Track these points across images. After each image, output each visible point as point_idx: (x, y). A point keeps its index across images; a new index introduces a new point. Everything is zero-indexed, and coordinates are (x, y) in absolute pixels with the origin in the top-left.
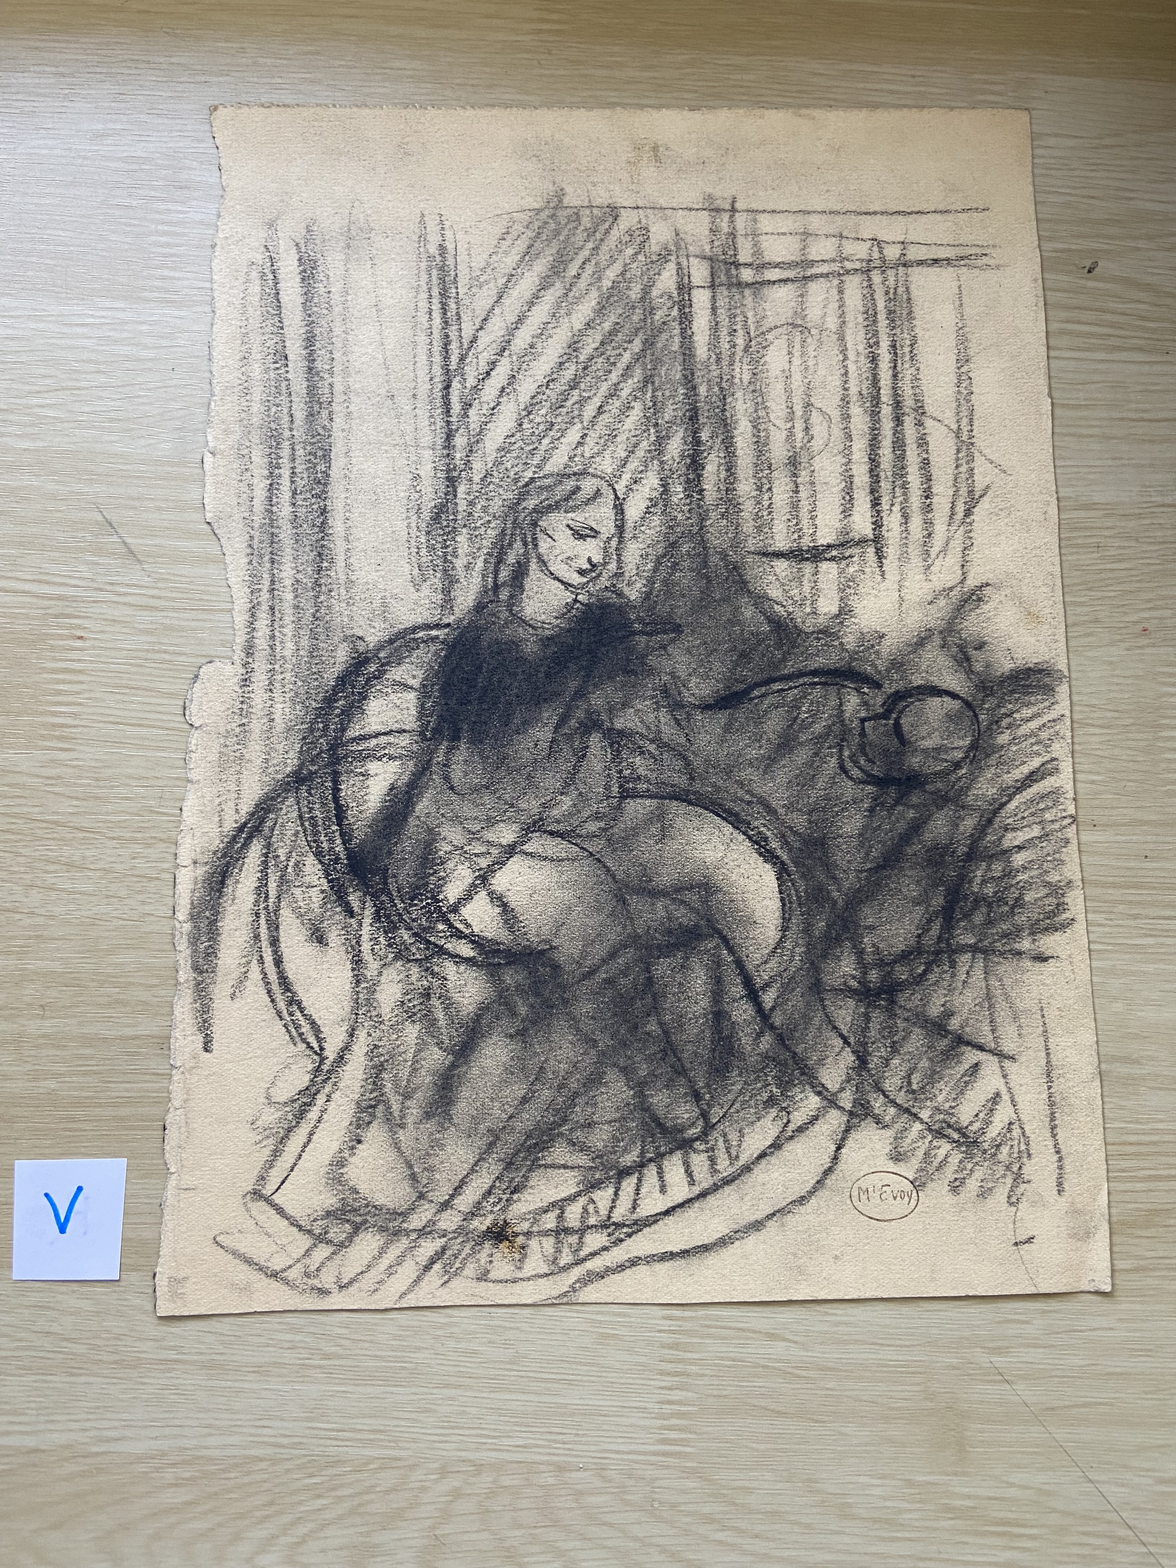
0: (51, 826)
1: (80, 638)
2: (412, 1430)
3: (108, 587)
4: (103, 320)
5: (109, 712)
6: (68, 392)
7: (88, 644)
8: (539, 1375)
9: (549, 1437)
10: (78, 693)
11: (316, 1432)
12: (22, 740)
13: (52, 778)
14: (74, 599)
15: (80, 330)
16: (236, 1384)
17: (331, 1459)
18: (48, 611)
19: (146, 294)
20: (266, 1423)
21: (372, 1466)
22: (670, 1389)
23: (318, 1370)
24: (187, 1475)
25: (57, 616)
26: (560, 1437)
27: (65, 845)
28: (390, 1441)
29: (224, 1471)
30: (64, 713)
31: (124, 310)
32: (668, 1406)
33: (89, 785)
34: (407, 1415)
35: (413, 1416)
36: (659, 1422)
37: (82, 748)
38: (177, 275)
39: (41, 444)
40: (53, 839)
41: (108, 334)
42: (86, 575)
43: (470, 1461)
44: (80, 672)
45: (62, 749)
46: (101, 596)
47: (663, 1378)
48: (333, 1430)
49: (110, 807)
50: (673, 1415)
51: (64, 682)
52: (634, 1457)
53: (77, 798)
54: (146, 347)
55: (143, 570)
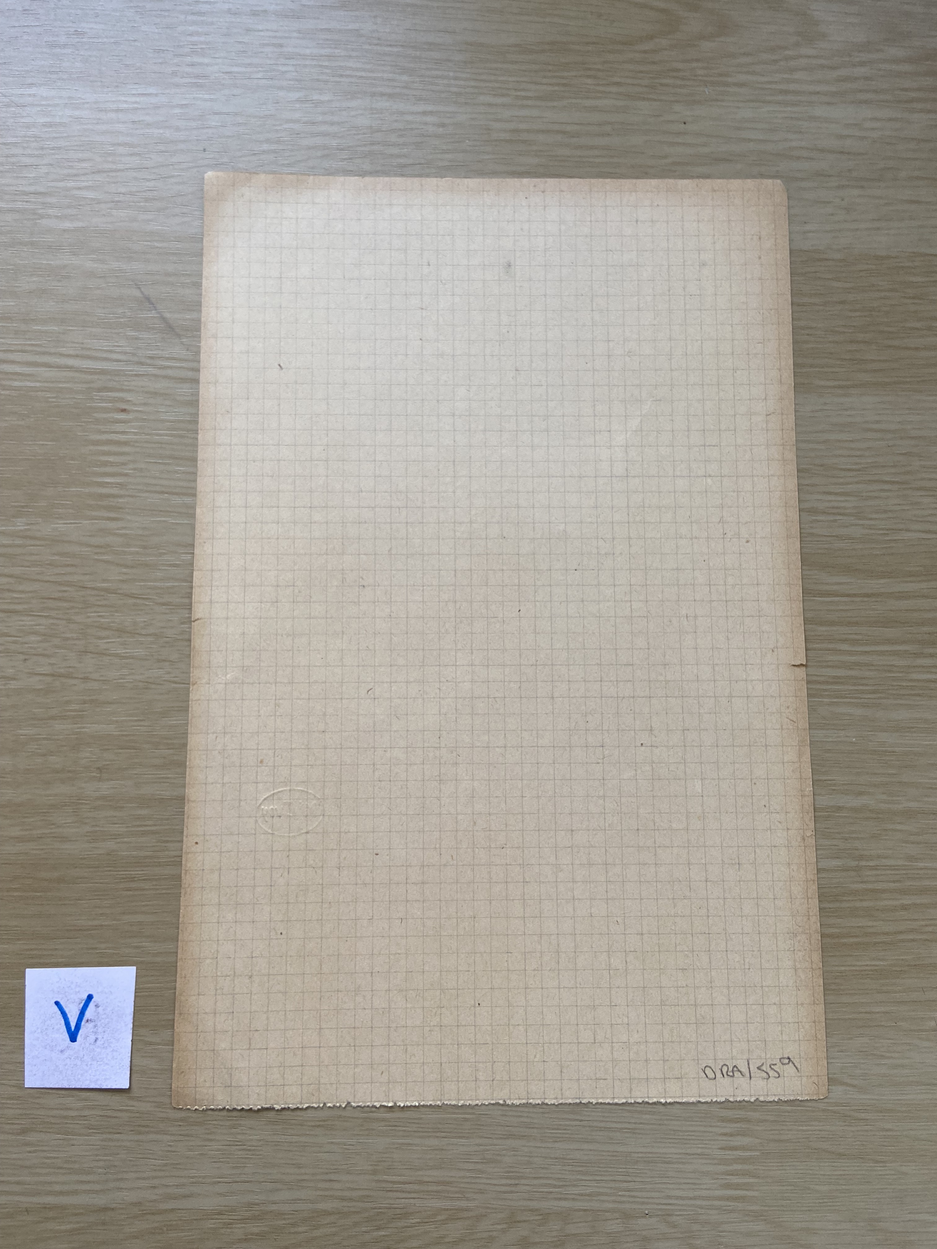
0: (102, 593)
1: (124, 410)
2: (478, 1181)
3: (148, 361)
4: (136, 106)
5: (154, 481)
6: (105, 175)
7: (130, 416)
8: (602, 1125)
9: (613, 1185)
10: (124, 464)
11: (384, 1185)
12: (71, 511)
13: (101, 547)
14: (117, 373)
15: (113, 115)
16: (303, 1139)
17: (398, 1211)
18: (92, 385)
19: (177, 80)
20: (332, 1177)
21: (439, 1218)
22: (731, 1135)
23: (383, 1123)
24: (256, 1230)
25: (100, 390)
26: (625, 1185)
27: (117, 611)
28: (456, 1192)
29: (294, 1225)
30: (112, 483)
31: (156, 95)
32: (730, 1152)
33: (137, 553)
34: (471, 1166)
35: (479, 1166)
36: (722, 1168)
37: (129, 517)
38: (206, 60)
39: (80, 224)
40: (105, 606)
41: (141, 118)
42: (128, 349)
43: (537, 1210)
44: (126, 443)
45: (109, 519)
46: (142, 370)
47: (724, 1124)
48: (400, 1183)
49: (159, 574)
50: (737, 1160)
51: (109, 453)
52: (698, 1202)
53: (126, 566)
54: (178, 129)
55: (182, 343)
